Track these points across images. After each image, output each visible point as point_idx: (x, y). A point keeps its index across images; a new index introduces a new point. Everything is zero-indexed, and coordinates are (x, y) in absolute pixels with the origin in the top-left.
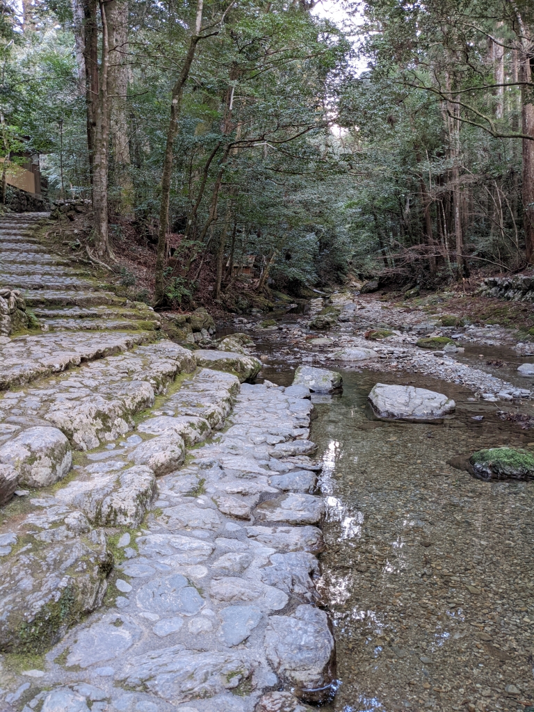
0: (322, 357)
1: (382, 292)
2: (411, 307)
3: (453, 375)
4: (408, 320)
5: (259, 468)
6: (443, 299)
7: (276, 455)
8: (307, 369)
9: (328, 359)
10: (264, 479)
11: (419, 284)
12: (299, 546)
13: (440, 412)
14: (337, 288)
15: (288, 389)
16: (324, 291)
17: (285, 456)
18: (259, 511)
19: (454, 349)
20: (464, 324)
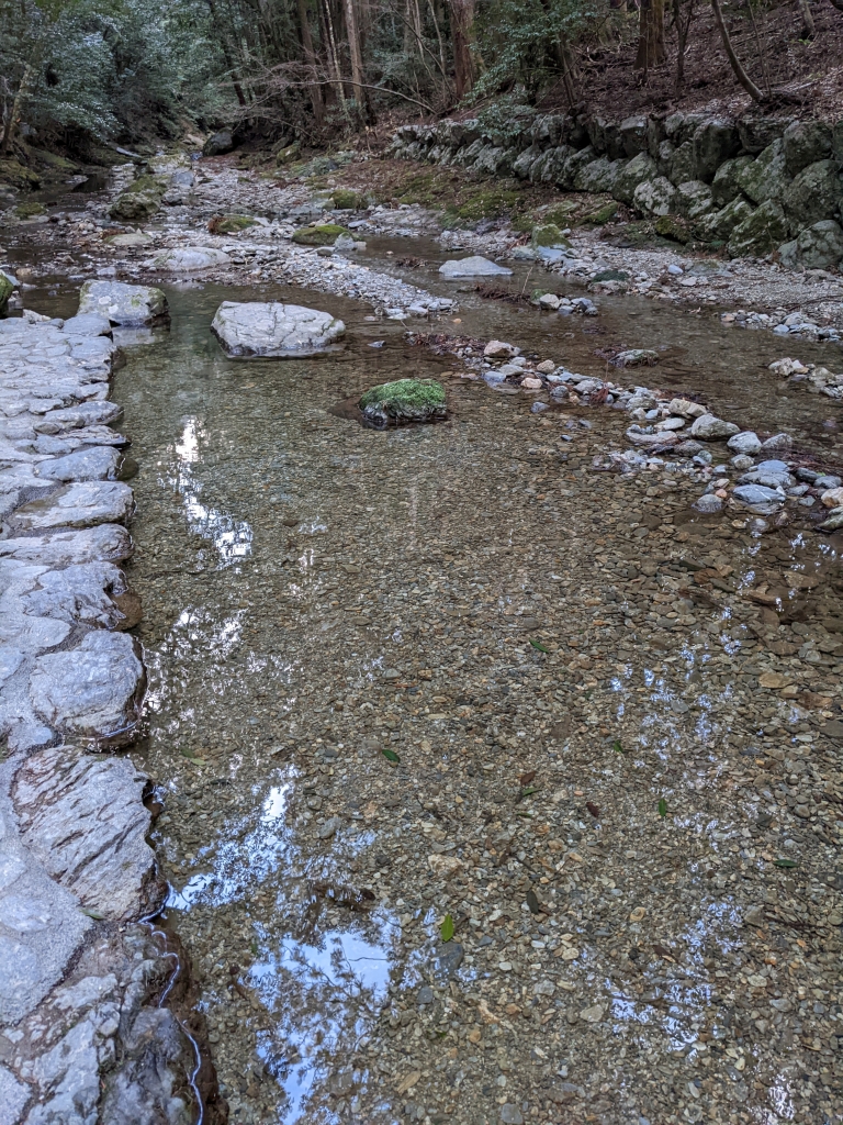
0: (134, 267)
1: (240, 153)
2: (287, 179)
3: (346, 284)
4: (281, 201)
5: (16, 453)
6: (337, 164)
7: (49, 430)
8: (101, 285)
9: (144, 270)
10: (28, 468)
11: (298, 138)
12: (88, 556)
13: (321, 340)
14: (161, 146)
15: (68, 323)
16: (137, 152)
17: (64, 430)
18: (18, 516)
19: (351, 244)
20: (367, 204)
